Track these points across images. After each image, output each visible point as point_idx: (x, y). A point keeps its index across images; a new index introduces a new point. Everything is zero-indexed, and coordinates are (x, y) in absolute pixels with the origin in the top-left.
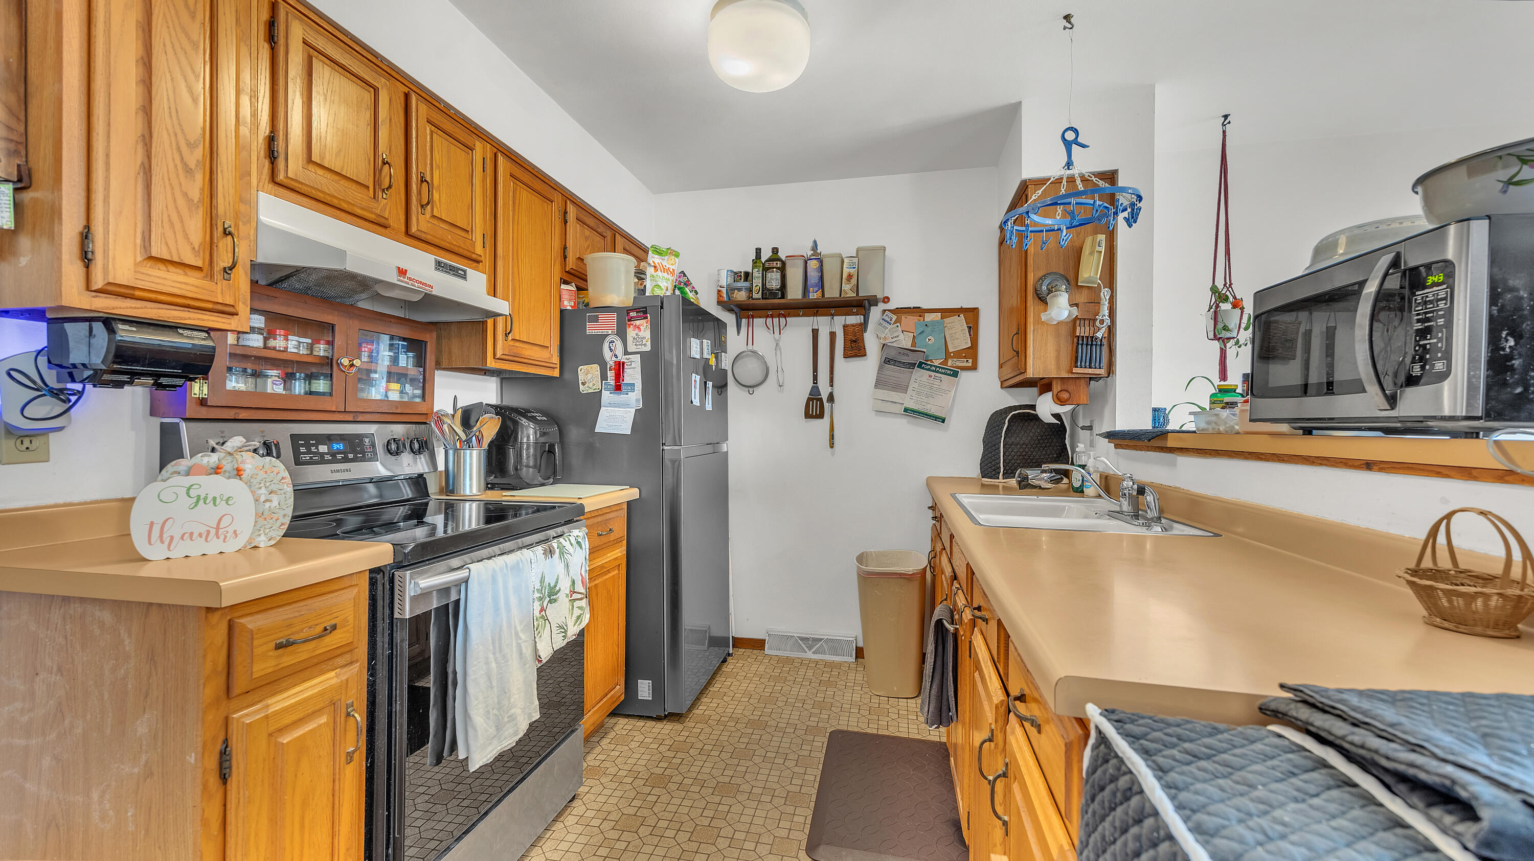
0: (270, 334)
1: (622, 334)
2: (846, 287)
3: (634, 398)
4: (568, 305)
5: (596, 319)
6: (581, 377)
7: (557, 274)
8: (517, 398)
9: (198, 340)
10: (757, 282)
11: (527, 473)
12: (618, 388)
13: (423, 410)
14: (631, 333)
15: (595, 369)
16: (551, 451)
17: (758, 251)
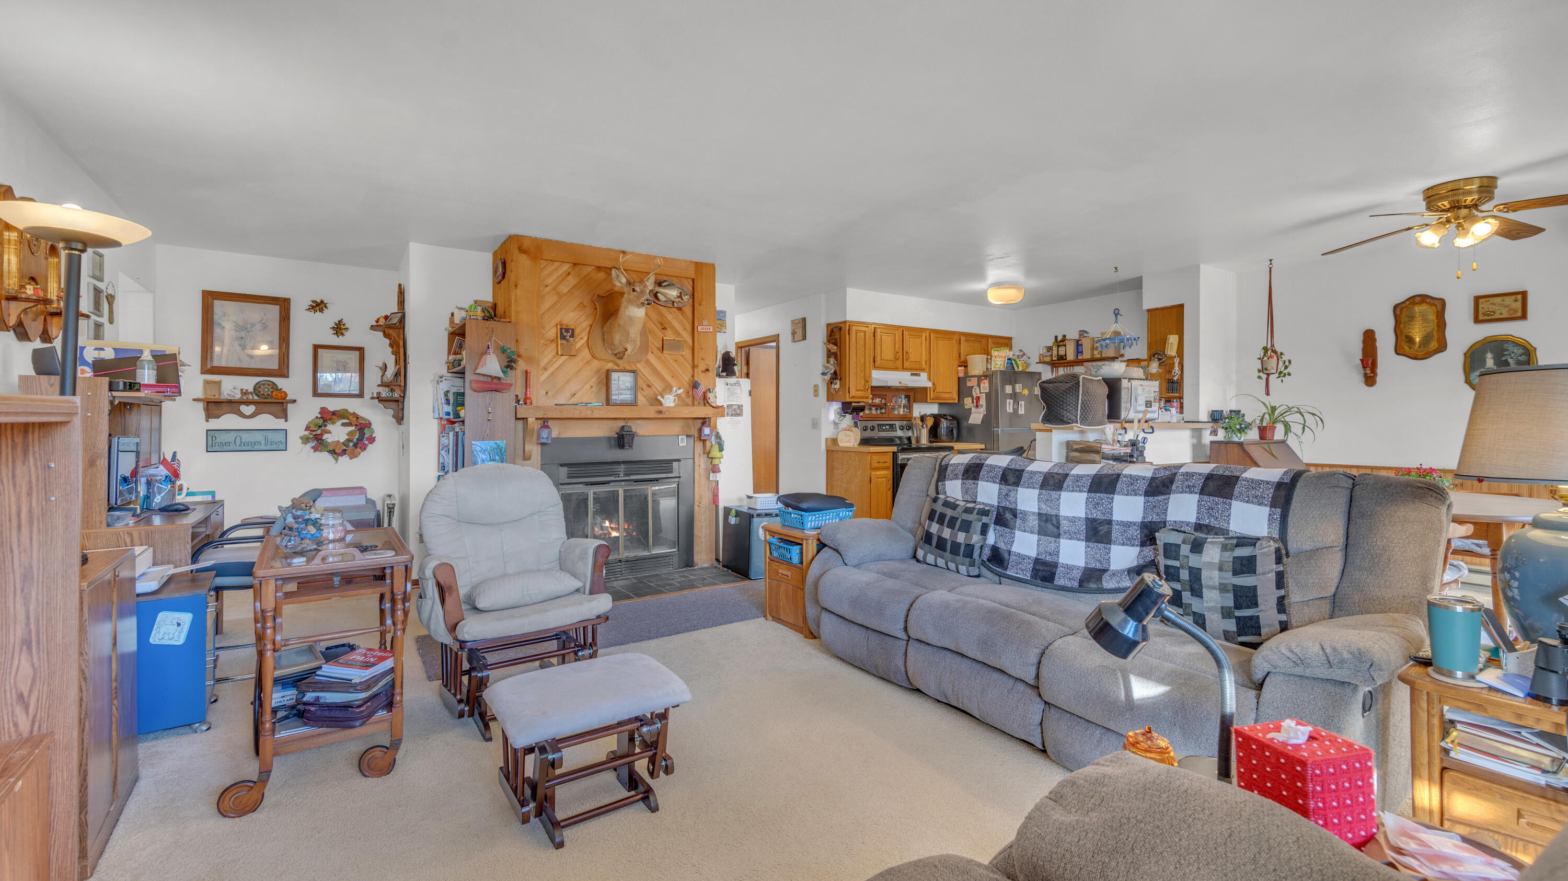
0: (873, 399)
1: (979, 385)
2: (1096, 352)
3: (983, 410)
4: (961, 375)
5: (970, 380)
6: (965, 402)
7: (956, 363)
8: (945, 411)
9: (862, 404)
10: (1055, 352)
11: (944, 438)
12: (977, 406)
13: (909, 416)
14: (982, 385)
15: (970, 399)
16: (952, 431)
17: (1056, 337)
